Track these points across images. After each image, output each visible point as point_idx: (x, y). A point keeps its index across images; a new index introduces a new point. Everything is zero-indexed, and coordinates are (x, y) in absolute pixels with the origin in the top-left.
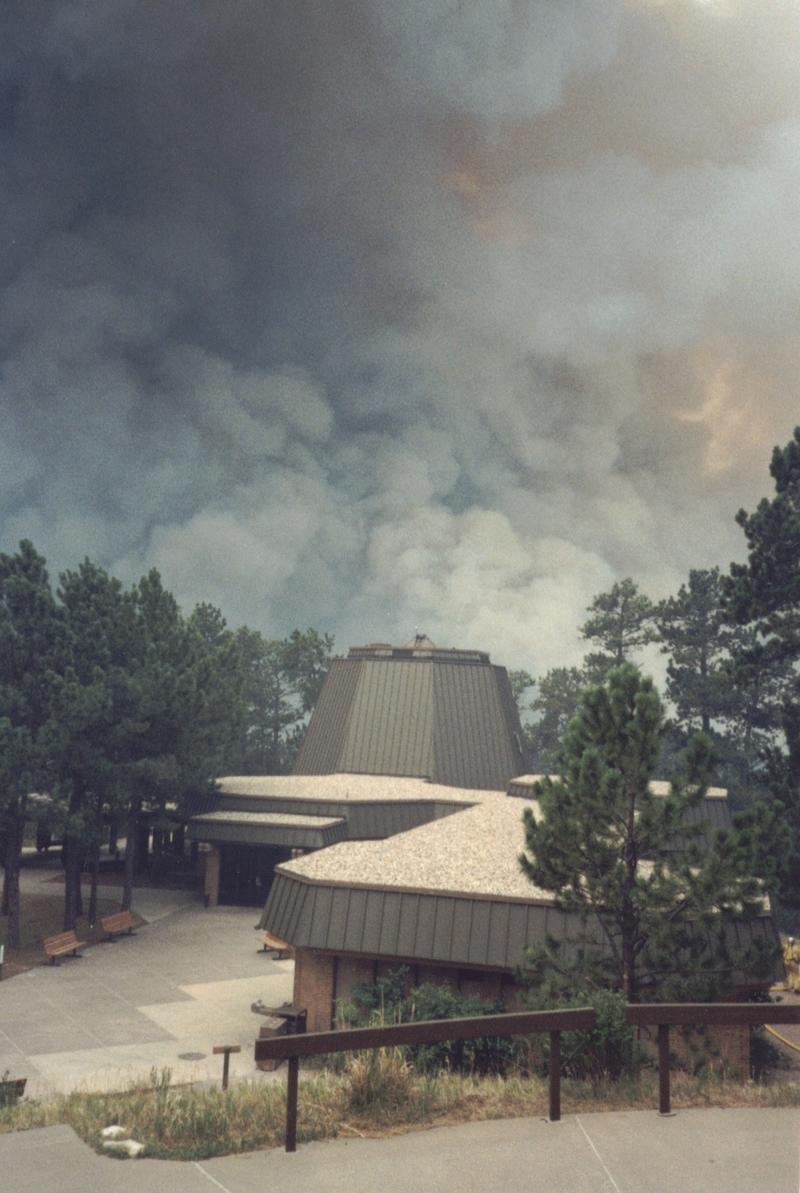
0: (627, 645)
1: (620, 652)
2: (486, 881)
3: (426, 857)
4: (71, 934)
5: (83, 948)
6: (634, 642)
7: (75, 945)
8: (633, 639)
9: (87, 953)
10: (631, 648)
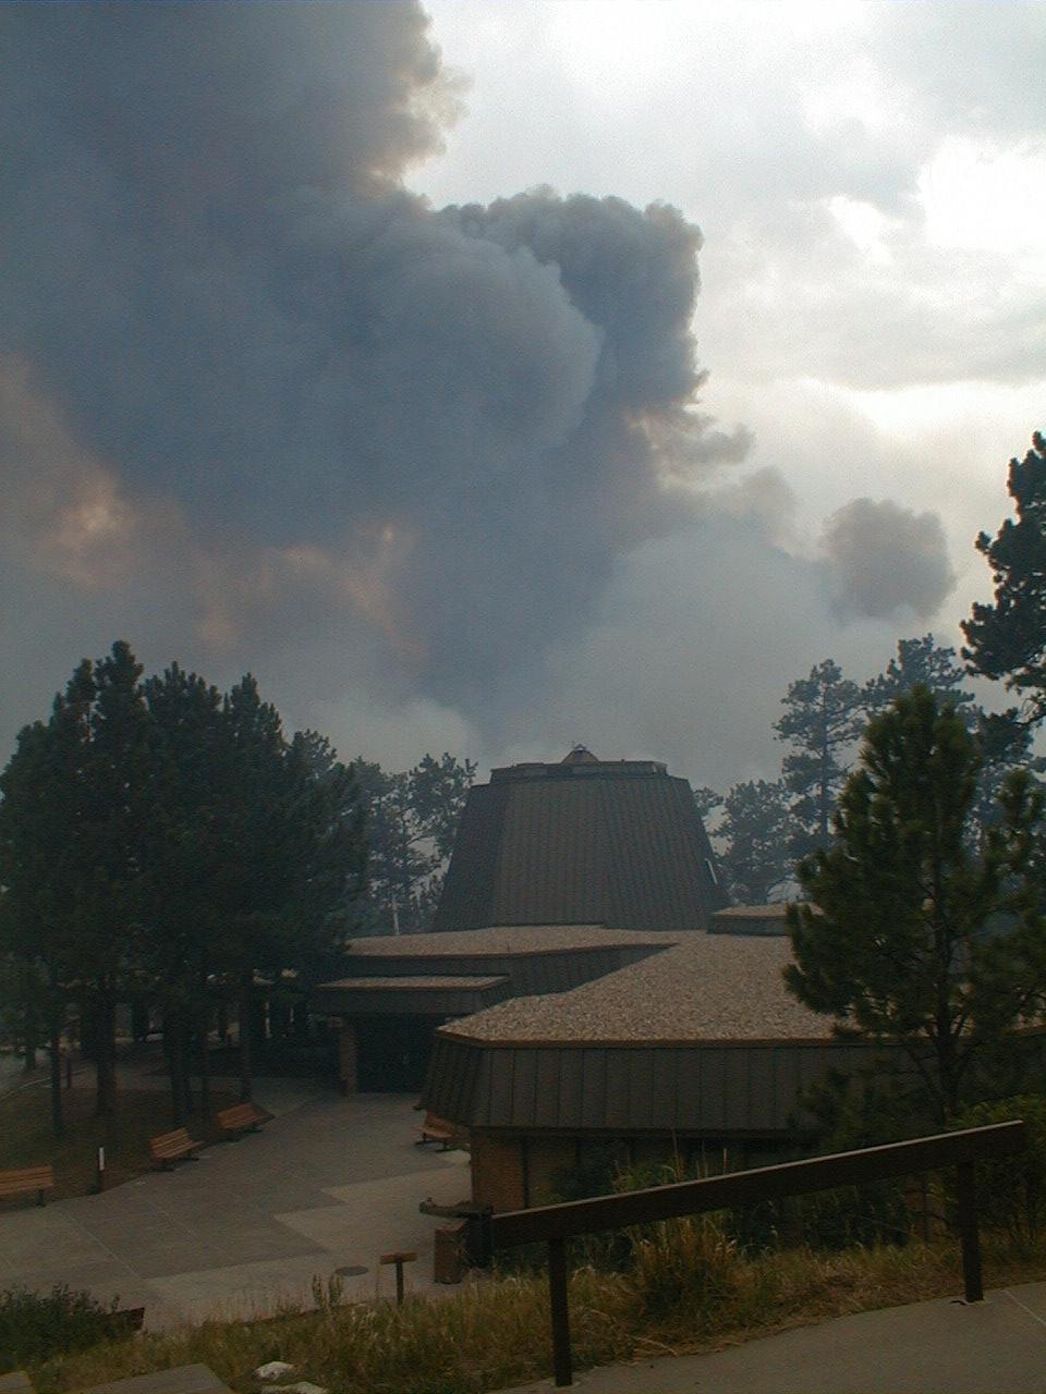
0: (833, 742)
1: (825, 751)
2: (712, 1026)
3: (628, 1006)
4: (182, 1133)
5: (200, 1148)
6: (841, 737)
7: (189, 1145)
8: (838, 733)
9: (205, 1156)
10: (839, 745)
